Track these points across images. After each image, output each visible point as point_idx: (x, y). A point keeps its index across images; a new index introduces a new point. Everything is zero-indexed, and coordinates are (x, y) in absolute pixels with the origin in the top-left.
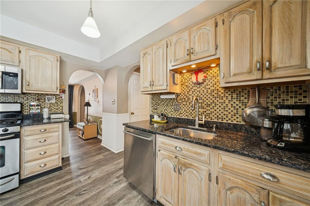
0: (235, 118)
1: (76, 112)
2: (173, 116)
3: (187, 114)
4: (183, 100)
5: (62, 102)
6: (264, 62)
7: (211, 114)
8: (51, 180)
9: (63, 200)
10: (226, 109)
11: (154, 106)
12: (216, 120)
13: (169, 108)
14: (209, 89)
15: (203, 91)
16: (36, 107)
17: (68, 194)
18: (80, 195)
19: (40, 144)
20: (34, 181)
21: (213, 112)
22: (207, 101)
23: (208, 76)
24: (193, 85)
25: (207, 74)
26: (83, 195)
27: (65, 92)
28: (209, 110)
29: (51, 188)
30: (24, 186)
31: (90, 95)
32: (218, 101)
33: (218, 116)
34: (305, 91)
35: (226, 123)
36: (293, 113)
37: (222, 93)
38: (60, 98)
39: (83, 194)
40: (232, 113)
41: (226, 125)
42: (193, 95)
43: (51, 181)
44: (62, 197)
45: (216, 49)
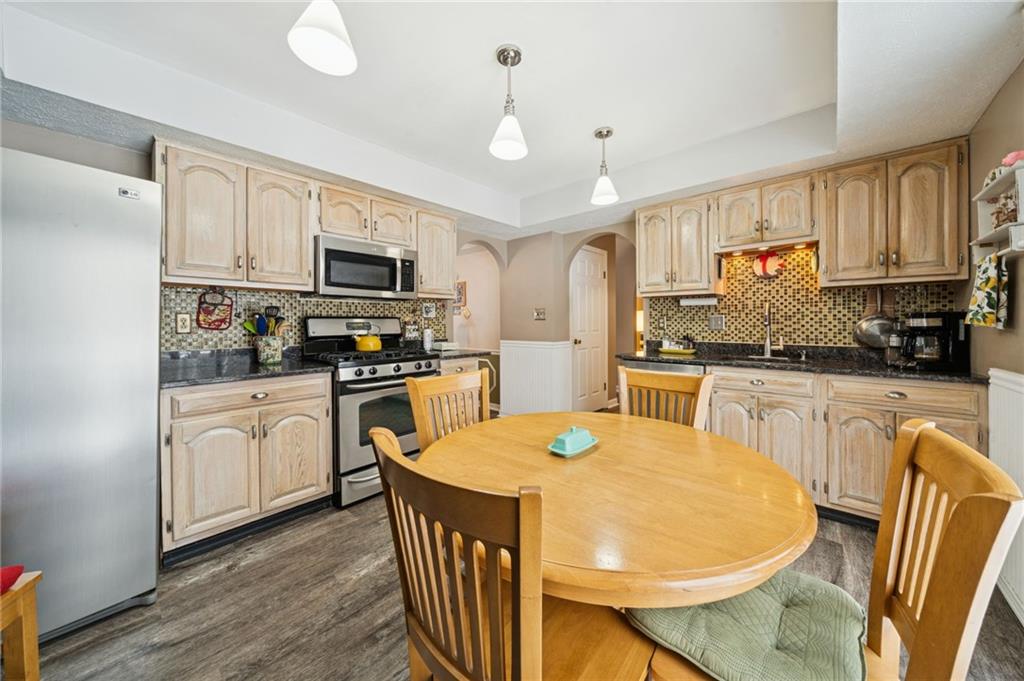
0: (841, 337)
2: (706, 341)
3: (741, 335)
4: (733, 308)
5: (445, 315)
6: (890, 254)
7: (795, 333)
10: (825, 323)
11: (656, 323)
12: (804, 344)
13: (697, 326)
14: (790, 287)
15: (777, 291)
21: (799, 329)
22: (786, 310)
23: (786, 264)
24: (754, 279)
25: (786, 260)
28: (790, 326)
32: (807, 309)
33: (807, 336)
34: (951, 293)
35: (823, 347)
36: (927, 322)
37: (816, 295)
40: (836, 330)
41: (825, 350)
42: (754, 298)
45: (813, 226)
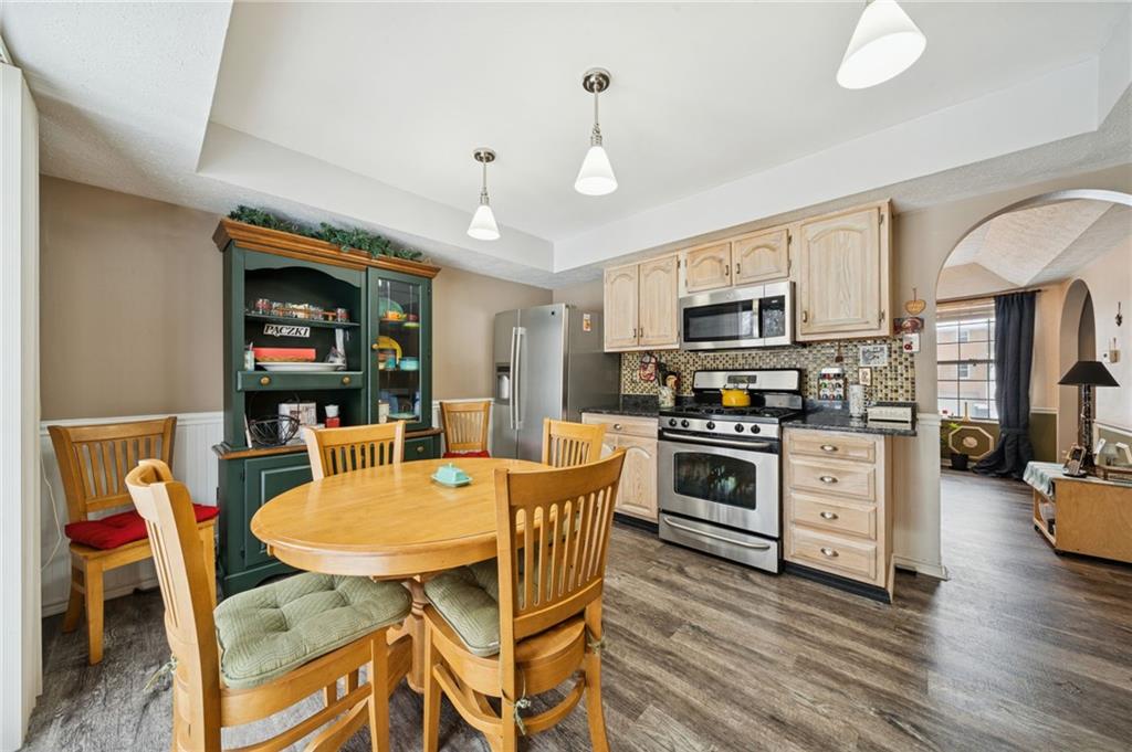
1: (1055, 415)
5: (912, 363)
8: (844, 609)
9: (835, 685)
16: (834, 382)
17: (861, 685)
18: (891, 722)
19: (820, 485)
20: (808, 584)
26: (901, 736)
27: (923, 326)
29: (830, 628)
30: (787, 580)
31: (1119, 323)
38: (905, 350)
39: (906, 733)
43: (841, 613)
44: (841, 675)
